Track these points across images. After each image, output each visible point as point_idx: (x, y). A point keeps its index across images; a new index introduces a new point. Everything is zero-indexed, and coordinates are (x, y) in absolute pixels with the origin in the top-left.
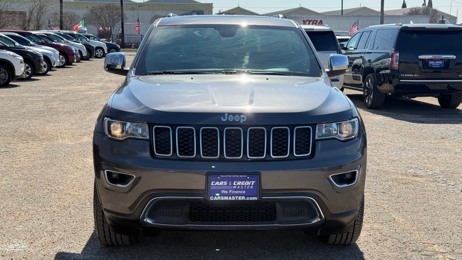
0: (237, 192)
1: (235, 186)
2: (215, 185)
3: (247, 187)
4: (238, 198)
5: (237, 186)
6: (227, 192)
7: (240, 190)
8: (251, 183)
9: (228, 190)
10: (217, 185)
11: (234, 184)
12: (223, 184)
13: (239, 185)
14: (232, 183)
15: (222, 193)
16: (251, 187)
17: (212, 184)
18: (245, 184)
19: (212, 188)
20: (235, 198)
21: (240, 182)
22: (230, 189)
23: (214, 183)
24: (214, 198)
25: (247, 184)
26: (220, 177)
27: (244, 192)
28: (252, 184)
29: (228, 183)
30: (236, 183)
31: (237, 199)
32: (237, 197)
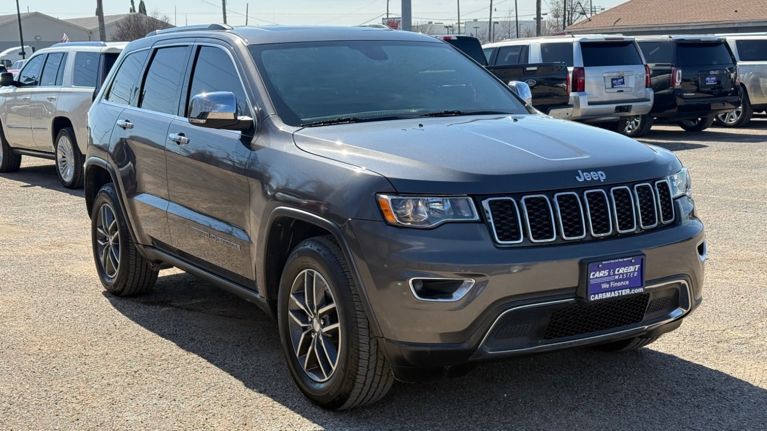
0: (619, 284)
1: (617, 275)
2: (595, 277)
3: (630, 275)
4: (622, 293)
5: (619, 275)
6: (608, 286)
7: (623, 280)
8: (635, 268)
9: (609, 283)
10: (597, 278)
11: (616, 273)
12: (604, 274)
13: (621, 273)
14: (614, 272)
15: (603, 287)
16: (635, 275)
17: (591, 277)
18: (629, 271)
19: (592, 282)
20: (619, 293)
21: (623, 268)
22: (612, 281)
23: (594, 275)
24: (595, 297)
25: (631, 271)
26: (602, 264)
27: (627, 282)
28: (636, 270)
29: (609, 272)
30: (618, 271)
31: (620, 295)
32: (620, 291)
